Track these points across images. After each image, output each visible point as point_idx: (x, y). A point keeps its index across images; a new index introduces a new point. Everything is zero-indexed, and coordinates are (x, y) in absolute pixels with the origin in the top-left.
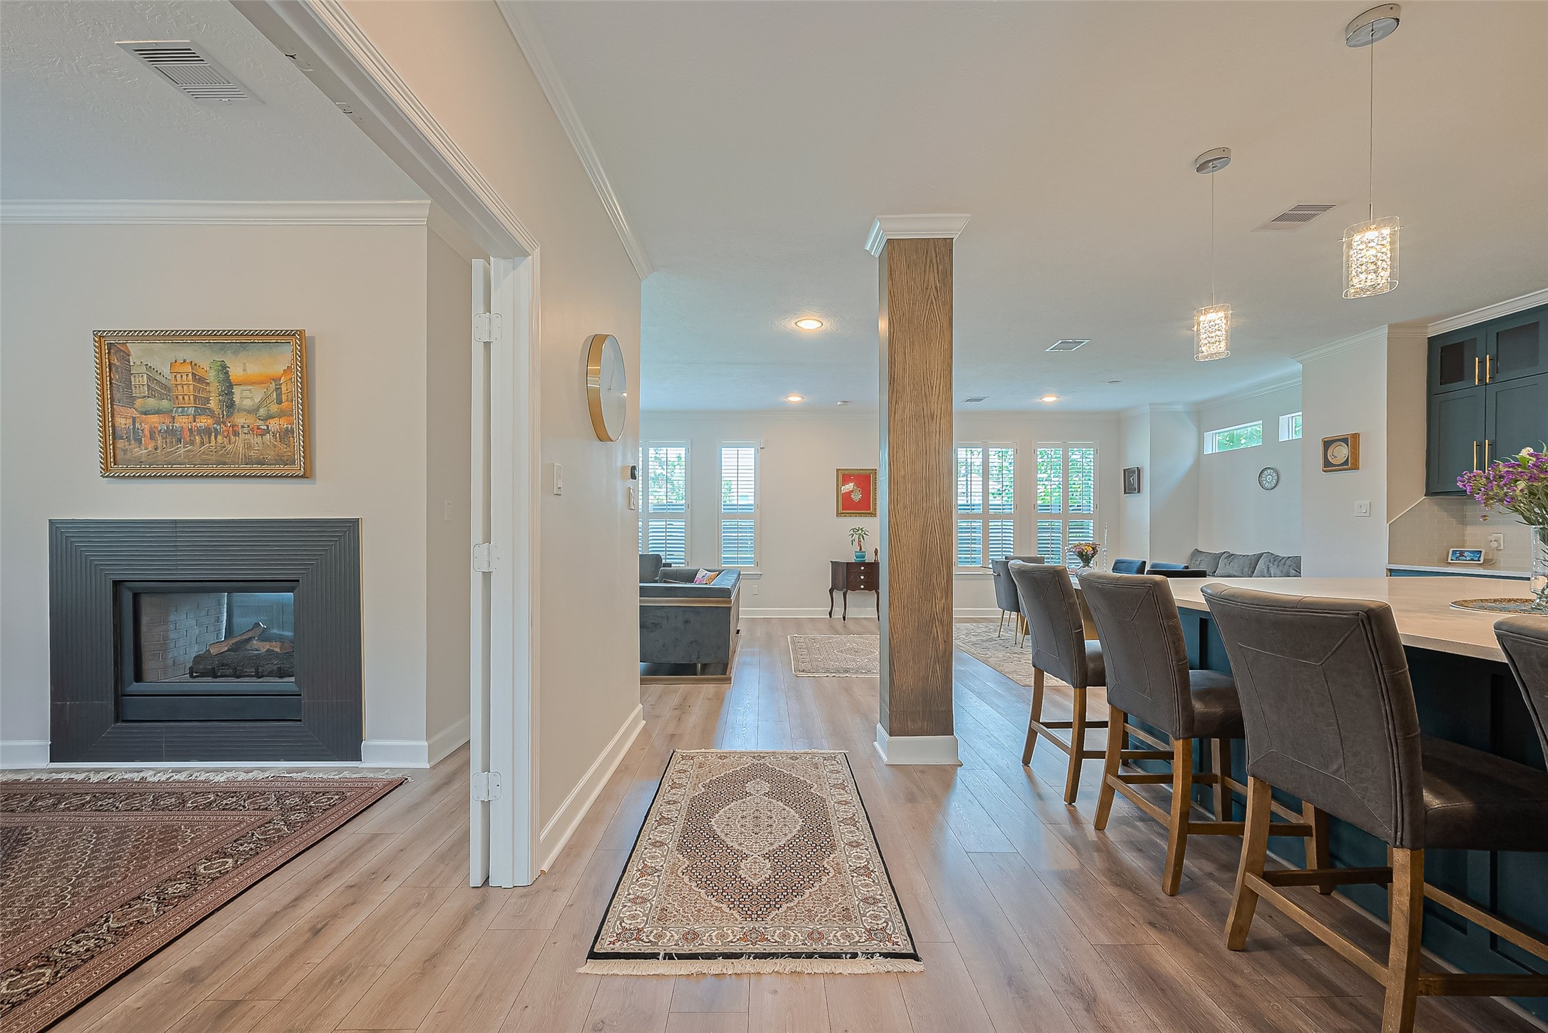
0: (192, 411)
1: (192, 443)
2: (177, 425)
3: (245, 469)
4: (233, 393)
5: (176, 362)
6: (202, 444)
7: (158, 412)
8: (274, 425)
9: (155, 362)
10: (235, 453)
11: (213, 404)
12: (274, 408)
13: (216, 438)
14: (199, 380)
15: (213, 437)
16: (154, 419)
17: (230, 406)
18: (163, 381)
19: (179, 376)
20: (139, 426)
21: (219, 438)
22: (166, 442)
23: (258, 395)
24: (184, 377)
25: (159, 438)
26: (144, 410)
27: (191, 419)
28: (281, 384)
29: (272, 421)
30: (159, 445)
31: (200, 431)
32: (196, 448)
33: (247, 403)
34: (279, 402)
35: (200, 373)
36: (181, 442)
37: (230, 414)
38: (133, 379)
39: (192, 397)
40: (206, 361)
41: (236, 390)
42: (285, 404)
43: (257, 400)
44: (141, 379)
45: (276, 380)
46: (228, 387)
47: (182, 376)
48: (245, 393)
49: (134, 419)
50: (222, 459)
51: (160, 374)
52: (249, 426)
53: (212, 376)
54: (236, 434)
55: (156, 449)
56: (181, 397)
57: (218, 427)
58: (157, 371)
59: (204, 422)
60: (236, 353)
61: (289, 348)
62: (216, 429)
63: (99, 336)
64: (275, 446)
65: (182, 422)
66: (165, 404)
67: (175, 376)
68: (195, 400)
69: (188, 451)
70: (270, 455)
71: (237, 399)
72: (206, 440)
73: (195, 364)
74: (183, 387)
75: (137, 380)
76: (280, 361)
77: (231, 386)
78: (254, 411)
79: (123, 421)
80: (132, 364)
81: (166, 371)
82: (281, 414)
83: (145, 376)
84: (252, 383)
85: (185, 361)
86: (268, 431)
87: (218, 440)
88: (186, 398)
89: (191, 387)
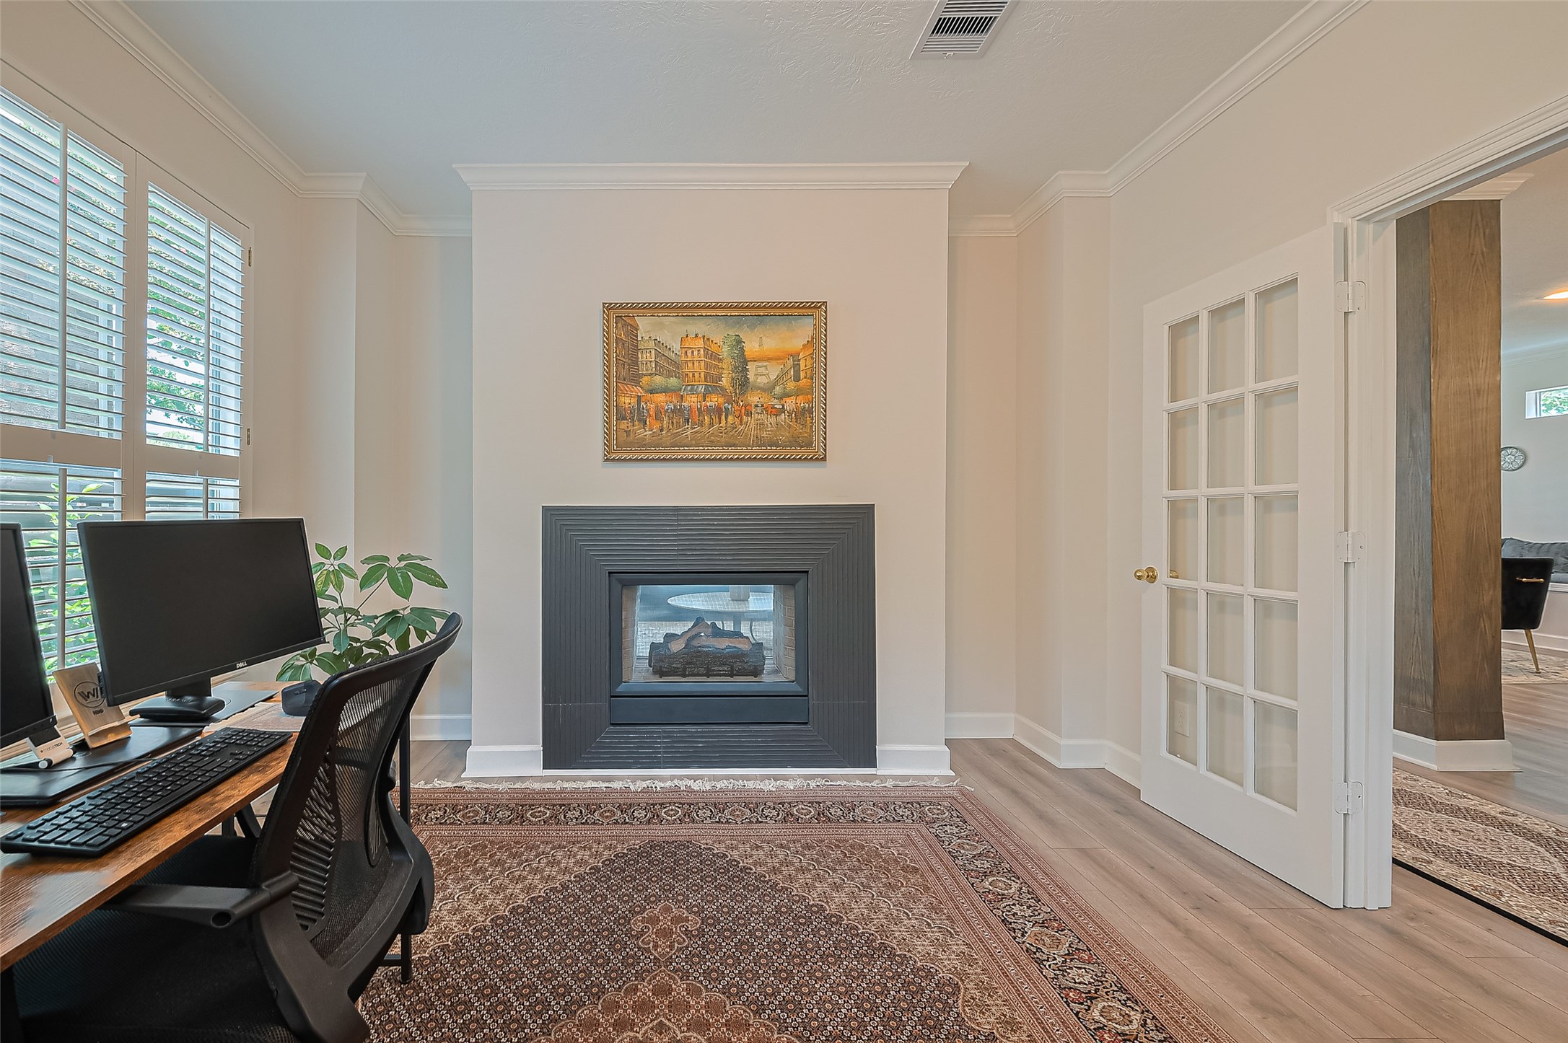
0: (702, 389)
1: (701, 424)
2: (686, 404)
3: (756, 451)
4: (747, 370)
5: (687, 336)
6: (711, 425)
7: (665, 390)
8: (790, 404)
9: (665, 337)
10: (746, 435)
11: (725, 382)
12: (791, 385)
13: (726, 418)
14: (712, 356)
15: (723, 417)
16: (661, 398)
17: (743, 384)
18: (673, 356)
19: (689, 352)
20: (645, 406)
21: (730, 418)
22: (672, 422)
23: (774, 371)
24: (696, 353)
25: (666, 419)
26: (651, 388)
27: (700, 398)
28: (799, 360)
29: (788, 400)
30: (665, 426)
31: (709, 411)
32: (705, 429)
33: (762, 381)
34: (797, 379)
35: (714, 348)
36: (688, 422)
37: (743, 393)
38: (640, 356)
39: (702, 374)
40: (719, 335)
41: (751, 366)
42: (803, 382)
43: (773, 378)
44: (648, 355)
45: (795, 355)
46: (742, 362)
47: (693, 352)
48: (760, 370)
49: (639, 397)
50: (732, 441)
51: (670, 349)
52: (762, 406)
53: (725, 352)
54: (749, 414)
55: (662, 430)
56: (691, 375)
57: (730, 407)
58: (666, 347)
59: (714, 401)
60: (752, 327)
61: (810, 321)
62: (727, 409)
63: (609, 307)
64: (790, 427)
65: (691, 401)
66: (673, 381)
67: (686, 352)
68: (706, 378)
69: (696, 432)
70: (784, 436)
71: (751, 376)
72: (716, 420)
73: (708, 339)
74: (693, 363)
75: (645, 356)
76: (797, 336)
77: (745, 362)
78: (769, 389)
79: (627, 400)
80: (639, 339)
81: (676, 347)
82: (798, 392)
83: (653, 352)
84: (769, 359)
85: (696, 336)
86: (783, 410)
87: (729, 420)
88: (697, 375)
89: (702, 364)
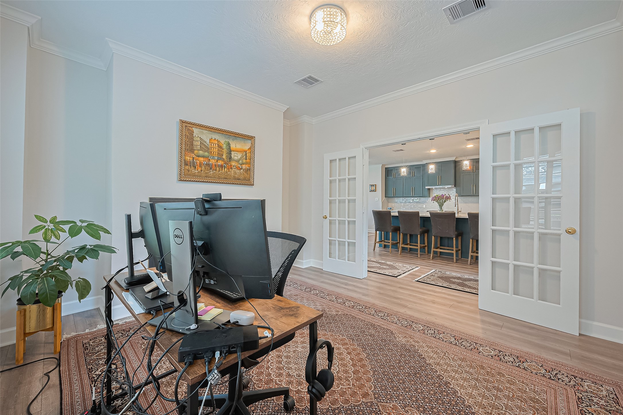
0: (216, 158)
1: (216, 170)
2: (211, 163)
3: (234, 181)
4: (231, 154)
5: (212, 139)
6: (219, 171)
7: (203, 157)
8: (244, 167)
9: (204, 137)
10: (231, 175)
11: (224, 157)
12: (244, 161)
13: (224, 169)
14: (220, 147)
15: (223, 169)
16: (202, 159)
17: (230, 158)
18: (206, 145)
19: (212, 144)
20: (195, 161)
21: (225, 169)
22: (206, 168)
23: (239, 156)
24: (215, 145)
25: (203, 167)
26: (198, 155)
27: (216, 161)
28: (247, 153)
29: (244, 165)
30: (203, 169)
31: (219, 166)
32: (217, 172)
33: (236, 158)
34: (246, 159)
35: (221, 144)
36: (211, 169)
37: (230, 161)
38: (194, 142)
39: (217, 153)
40: (223, 140)
41: (232, 153)
42: (248, 160)
43: (239, 157)
44: (197, 143)
45: (246, 151)
46: (230, 151)
47: (214, 144)
48: (235, 154)
49: (193, 158)
50: (226, 177)
51: (205, 142)
52: (236, 166)
53: (224, 146)
54: (231, 168)
55: (202, 171)
56: (213, 152)
57: (225, 165)
58: (204, 141)
59: (220, 163)
60: (233, 140)
61: (250, 141)
62: (224, 166)
63: (182, 122)
64: (244, 174)
65: (212, 162)
66: (206, 154)
67: (211, 144)
68: (218, 154)
69: (214, 173)
70: (242, 177)
71: (232, 156)
72: (221, 169)
73: (219, 141)
74: (214, 149)
75: (196, 143)
76: (246, 146)
77: (231, 151)
78: (238, 161)
79: (189, 158)
80: (194, 136)
81: (208, 141)
82: (246, 163)
83: (199, 142)
84: (238, 151)
85: (215, 139)
86: (242, 168)
87: (225, 170)
88: (215, 153)
89: (217, 149)
